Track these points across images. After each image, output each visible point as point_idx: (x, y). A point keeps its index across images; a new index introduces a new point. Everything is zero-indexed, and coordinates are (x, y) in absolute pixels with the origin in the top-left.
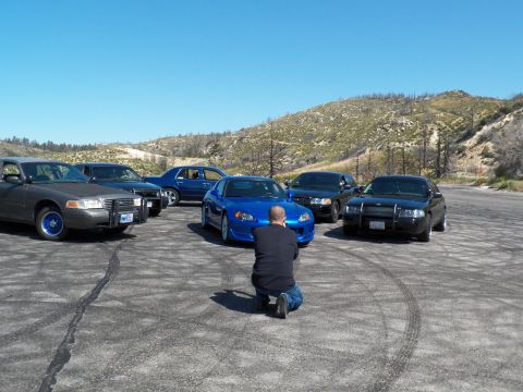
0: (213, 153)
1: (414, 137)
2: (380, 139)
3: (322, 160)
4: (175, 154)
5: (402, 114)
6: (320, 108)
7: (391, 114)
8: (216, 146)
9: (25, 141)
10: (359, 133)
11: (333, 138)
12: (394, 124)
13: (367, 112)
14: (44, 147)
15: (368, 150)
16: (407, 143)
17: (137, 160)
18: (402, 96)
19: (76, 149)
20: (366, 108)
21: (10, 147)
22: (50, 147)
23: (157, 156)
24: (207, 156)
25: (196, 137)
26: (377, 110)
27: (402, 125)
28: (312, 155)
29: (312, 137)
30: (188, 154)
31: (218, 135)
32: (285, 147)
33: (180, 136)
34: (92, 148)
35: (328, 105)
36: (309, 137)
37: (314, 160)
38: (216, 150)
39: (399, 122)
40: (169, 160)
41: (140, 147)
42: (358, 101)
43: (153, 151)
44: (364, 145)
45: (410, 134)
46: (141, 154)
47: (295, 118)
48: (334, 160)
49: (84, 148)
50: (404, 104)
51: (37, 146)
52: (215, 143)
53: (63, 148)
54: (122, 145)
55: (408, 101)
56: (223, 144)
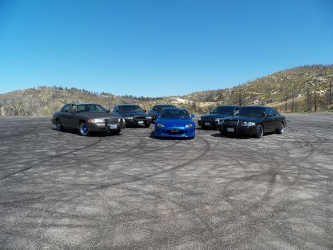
0: (219, 99)
1: (326, 87)
2: (308, 89)
3: (275, 101)
4: (201, 100)
5: (321, 75)
6: (275, 74)
7: (314, 75)
8: (221, 96)
9: (131, 96)
10: (295, 86)
11: (281, 90)
12: (315, 81)
13: (301, 75)
14: (139, 99)
15: (300, 95)
16: (322, 91)
17: (181, 104)
18: (321, 65)
19: (154, 99)
20: (300, 73)
21: (124, 100)
22: (142, 99)
23: (191, 102)
24: (216, 101)
25: (211, 92)
26: (307, 74)
27: (320, 81)
28: (269, 99)
29: (270, 89)
30: (207, 100)
31: (222, 90)
32: (256, 95)
33: (203, 92)
34: (161, 99)
35: (279, 73)
36: (268, 90)
37: (271, 101)
38: (221, 98)
39: (318, 79)
40: (197, 104)
41: (183, 98)
42: (296, 69)
43: (190, 99)
44: (298, 92)
45: (324, 86)
46: (183, 101)
47: (262, 80)
48: (282, 101)
49: (157, 99)
50: (322, 70)
51: (136, 99)
52: (220, 94)
53: (148, 99)
54: (175, 97)
55: (325, 68)
56: (224, 95)
